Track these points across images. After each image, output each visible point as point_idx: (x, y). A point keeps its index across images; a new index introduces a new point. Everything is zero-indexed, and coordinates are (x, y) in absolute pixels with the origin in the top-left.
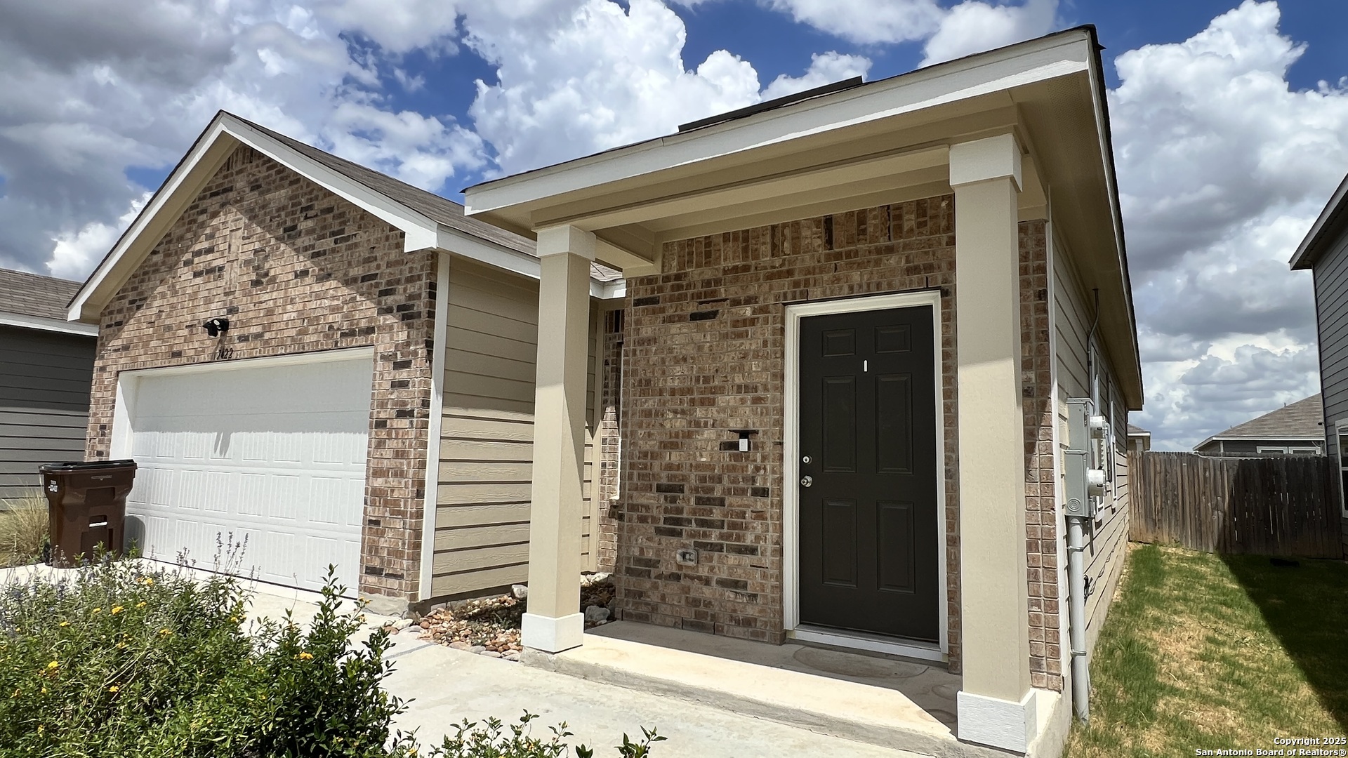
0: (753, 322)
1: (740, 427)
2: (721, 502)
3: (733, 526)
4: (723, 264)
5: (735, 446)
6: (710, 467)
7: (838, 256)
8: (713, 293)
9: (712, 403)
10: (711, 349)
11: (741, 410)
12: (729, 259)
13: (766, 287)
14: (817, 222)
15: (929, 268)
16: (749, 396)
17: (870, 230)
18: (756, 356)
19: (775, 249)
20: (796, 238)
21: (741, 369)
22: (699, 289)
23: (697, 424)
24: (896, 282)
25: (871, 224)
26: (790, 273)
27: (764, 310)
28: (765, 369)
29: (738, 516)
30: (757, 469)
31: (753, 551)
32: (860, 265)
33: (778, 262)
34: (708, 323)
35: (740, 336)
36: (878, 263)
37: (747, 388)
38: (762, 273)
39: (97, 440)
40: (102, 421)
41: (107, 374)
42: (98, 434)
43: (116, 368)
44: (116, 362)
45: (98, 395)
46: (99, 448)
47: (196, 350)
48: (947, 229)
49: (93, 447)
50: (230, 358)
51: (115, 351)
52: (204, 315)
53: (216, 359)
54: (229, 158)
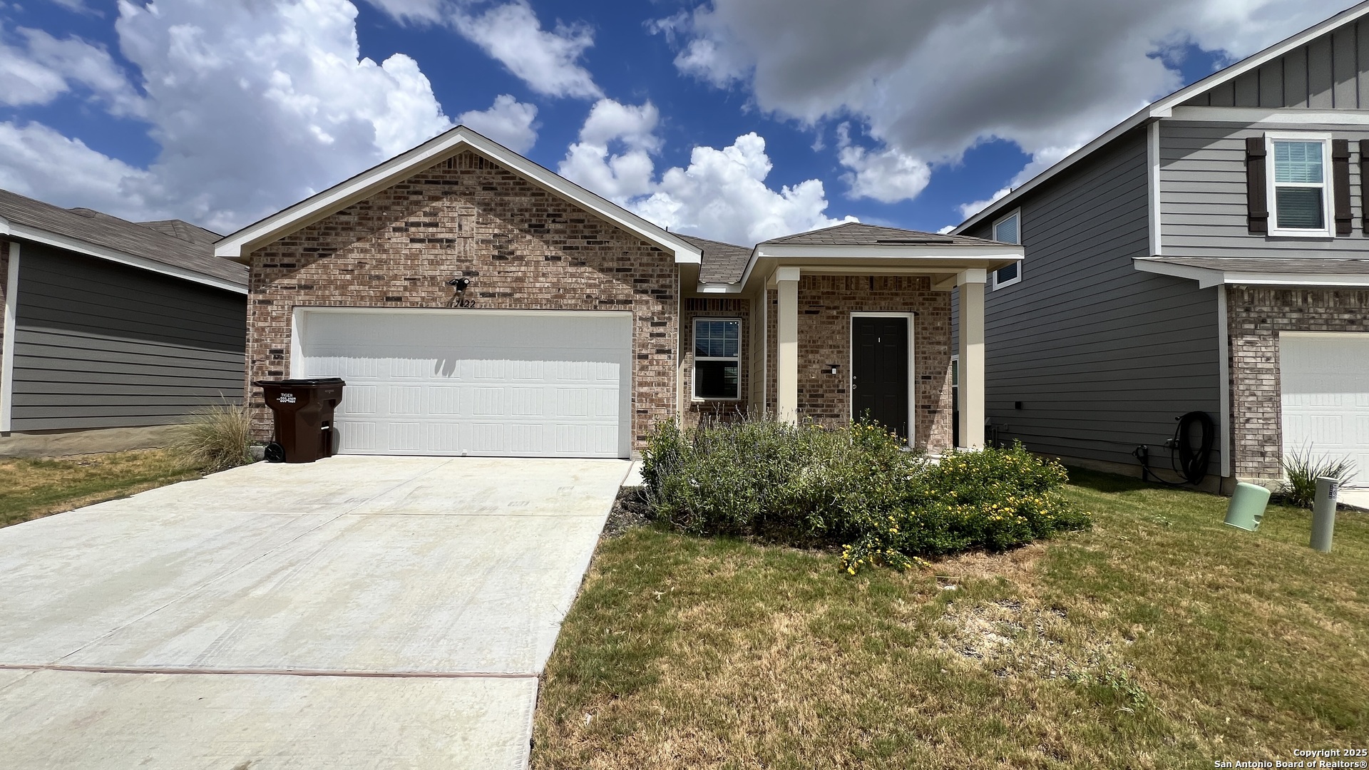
0: (837, 318)
1: (831, 363)
2: (823, 396)
3: (828, 406)
4: (822, 290)
5: (831, 371)
6: (817, 381)
7: (876, 294)
8: (817, 303)
9: (817, 352)
10: (816, 327)
11: (832, 356)
12: (825, 288)
13: (843, 302)
14: (867, 278)
15: (912, 304)
16: (835, 350)
17: (889, 285)
18: (839, 333)
19: (847, 287)
20: (857, 283)
21: (832, 338)
22: (809, 299)
23: (810, 362)
24: (899, 307)
25: (890, 283)
26: (854, 298)
27: (842, 313)
28: (843, 339)
29: (831, 401)
30: (840, 381)
31: (838, 416)
32: (885, 299)
33: (849, 292)
34: (814, 316)
35: (831, 323)
36: (892, 299)
37: (835, 347)
38: (841, 297)
39: (268, 362)
40: (274, 346)
41: (275, 308)
42: (267, 357)
43: (291, 303)
44: (290, 298)
45: (261, 324)
46: (273, 369)
47: (423, 298)
48: (919, 290)
49: (260, 368)
50: (472, 307)
51: (286, 288)
52: (431, 273)
53: (453, 307)
54: (450, 160)
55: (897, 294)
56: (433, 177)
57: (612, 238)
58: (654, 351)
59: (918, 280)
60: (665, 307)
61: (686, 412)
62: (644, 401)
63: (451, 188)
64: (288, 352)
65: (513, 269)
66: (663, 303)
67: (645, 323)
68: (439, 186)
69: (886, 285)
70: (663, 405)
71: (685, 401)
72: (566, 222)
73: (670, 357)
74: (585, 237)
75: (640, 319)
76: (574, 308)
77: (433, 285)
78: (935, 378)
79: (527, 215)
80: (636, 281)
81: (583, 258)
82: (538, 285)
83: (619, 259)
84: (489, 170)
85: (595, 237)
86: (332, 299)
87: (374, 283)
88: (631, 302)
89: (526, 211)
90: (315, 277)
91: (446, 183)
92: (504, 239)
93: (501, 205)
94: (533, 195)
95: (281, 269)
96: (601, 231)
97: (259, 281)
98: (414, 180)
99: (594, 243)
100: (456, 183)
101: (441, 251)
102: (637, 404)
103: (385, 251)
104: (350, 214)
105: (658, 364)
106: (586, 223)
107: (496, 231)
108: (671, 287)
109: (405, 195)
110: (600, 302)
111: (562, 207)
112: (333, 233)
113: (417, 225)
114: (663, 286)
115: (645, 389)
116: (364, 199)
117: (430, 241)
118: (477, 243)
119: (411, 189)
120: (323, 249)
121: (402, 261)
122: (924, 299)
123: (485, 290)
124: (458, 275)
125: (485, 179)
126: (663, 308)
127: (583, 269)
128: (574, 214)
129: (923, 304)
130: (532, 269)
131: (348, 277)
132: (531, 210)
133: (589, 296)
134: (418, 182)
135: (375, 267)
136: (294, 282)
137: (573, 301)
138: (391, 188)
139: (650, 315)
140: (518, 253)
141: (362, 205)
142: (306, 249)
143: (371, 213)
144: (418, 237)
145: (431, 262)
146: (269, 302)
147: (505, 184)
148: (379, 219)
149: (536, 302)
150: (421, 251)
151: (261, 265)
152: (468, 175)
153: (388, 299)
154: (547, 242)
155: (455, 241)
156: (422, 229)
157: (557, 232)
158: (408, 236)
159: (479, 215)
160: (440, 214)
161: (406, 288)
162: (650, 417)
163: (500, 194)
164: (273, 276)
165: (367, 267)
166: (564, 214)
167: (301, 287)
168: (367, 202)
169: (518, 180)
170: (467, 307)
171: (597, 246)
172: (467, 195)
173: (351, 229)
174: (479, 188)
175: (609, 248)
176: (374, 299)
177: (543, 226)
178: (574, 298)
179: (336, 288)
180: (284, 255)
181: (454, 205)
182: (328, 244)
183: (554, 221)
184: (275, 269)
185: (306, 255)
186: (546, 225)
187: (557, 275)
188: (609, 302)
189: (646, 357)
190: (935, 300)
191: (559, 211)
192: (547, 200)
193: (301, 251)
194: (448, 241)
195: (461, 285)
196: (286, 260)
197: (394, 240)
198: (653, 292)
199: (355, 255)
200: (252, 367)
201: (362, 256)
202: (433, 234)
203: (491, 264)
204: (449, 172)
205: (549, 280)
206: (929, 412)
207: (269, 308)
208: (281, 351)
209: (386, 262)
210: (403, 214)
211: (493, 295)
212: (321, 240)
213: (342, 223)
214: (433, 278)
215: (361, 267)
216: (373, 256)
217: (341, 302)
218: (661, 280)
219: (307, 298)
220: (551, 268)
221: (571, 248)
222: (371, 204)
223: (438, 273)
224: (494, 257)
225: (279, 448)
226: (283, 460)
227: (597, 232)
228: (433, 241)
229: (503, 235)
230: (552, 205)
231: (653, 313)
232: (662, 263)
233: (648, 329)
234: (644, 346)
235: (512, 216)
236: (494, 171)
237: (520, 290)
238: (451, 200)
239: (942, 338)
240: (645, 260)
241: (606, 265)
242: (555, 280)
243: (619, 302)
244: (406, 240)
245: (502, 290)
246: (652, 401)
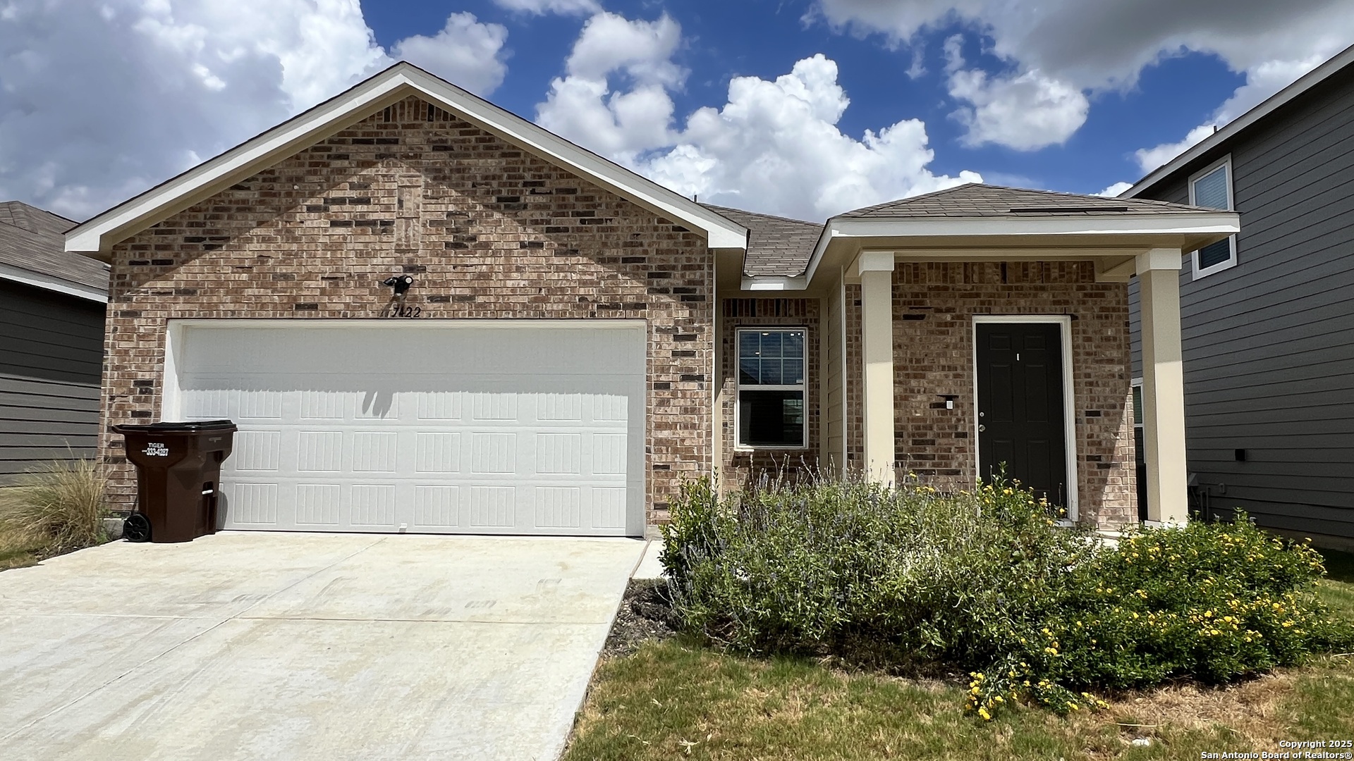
0: (952, 325)
1: (945, 393)
2: (933, 443)
3: (942, 457)
4: (928, 283)
5: (944, 405)
6: (923, 419)
7: (1010, 288)
8: (922, 303)
9: (923, 377)
10: (921, 340)
11: (945, 382)
12: (932, 280)
13: (960, 302)
14: (996, 265)
15: (1066, 302)
16: (951, 373)
17: (1031, 275)
18: (955, 347)
19: (967, 279)
20: (982, 273)
21: (945, 355)
22: (909, 298)
23: (912, 391)
24: (1047, 308)
25: (1031, 273)
26: (978, 295)
27: (960, 317)
28: (962, 356)
29: (945, 451)
30: (959, 420)
31: (957, 473)
32: (1025, 296)
33: (969, 287)
34: (918, 322)
35: (942, 333)
36: (1035, 296)
37: (950, 368)
38: (957, 293)
39: (131, 397)
40: (140, 376)
41: (143, 321)
42: (131, 392)
43: (165, 314)
44: (163, 307)
45: (124, 345)
46: (138, 408)
47: (347, 305)
48: (1077, 281)
49: (121, 407)
50: (416, 317)
51: (159, 294)
52: (359, 269)
53: (389, 317)
54: (388, 109)
55: (1043, 289)
56: (364, 134)
57: (617, 214)
58: (678, 377)
59: (1074, 266)
60: (695, 312)
61: (726, 468)
62: (664, 452)
63: (389, 149)
64: (160, 384)
65: (475, 261)
66: (690, 307)
67: (664, 336)
68: (372, 146)
69: (1026, 276)
70: (693, 457)
71: (725, 451)
73: (701, 386)
74: (578, 214)
75: (657, 331)
76: (561, 316)
77: (362, 286)
78: (1107, 414)
79: (495, 184)
80: (651, 275)
81: (574, 243)
82: (509, 283)
83: (626, 245)
84: (442, 122)
85: (592, 214)
86: (221, 308)
87: (280, 285)
88: (644, 306)
89: (494, 178)
90: (199, 277)
91: (381, 142)
92: (461, 220)
93: (458, 171)
94: (504, 155)
95: (154, 267)
96: (600, 205)
97: (123, 284)
98: (337, 138)
99: (591, 222)
100: (396, 142)
101: (373, 238)
102: (653, 456)
103: (296, 240)
104: (248, 189)
105: (684, 397)
106: (579, 193)
107: (451, 208)
108: (702, 283)
109: (325, 159)
110: (600, 307)
111: (545, 171)
112: (225, 215)
113: (341, 201)
114: (690, 282)
115: (665, 434)
116: (268, 167)
117: (359, 224)
118: (424, 225)
119: (334, 152)
120: (211, 239)
121: (319, 253)
122: (1085, 295)
123: (435, 292)
124: (397, 271)
125: (436, 134)
126: (691, 314)
127: (574, 260)
128: (562, 181)
129: (1084, 303)
130: (502, 260)
131: (244, 276)
132: (500, 177)
133: (582, 299)
134: (343, 142)
135: (283, 262)
136: (170, 285)
137: (561, 306)
138: (306, 151)
139: (672, 324)
140: (482, 238)
141: (265, 176)
142: (187, 239)
143: (277, 186)
144: (341, 218)
145: (360, 254)
146: (135, 314)
147: (464, 141)
148: (289, 194)
149: (507, 307)
150: (345, 238)
151: (127, 262)
152: (412, 130)
153: (299, 307)
154: (523, 223)
155: (393, 222)
156: (347, 207)
157: (538, 207)
158: (328, 217)
159: (427, 186)
160: (373, 186)
161: (323, 292)
162: (674, 476)
163: (456, 156)
164: (142, 278)
165: (271, 262)
166: (548, 182)
167: (179, 292)
168: (272, 172)
169: (481, 136)
170: (408, 317)
171: (595, 226)
172: (412, 158)
173: (250, 210)
174: (427, 148)
175: (612, 229)
176: (279, 307)
177: (517, 199)
178: (561, 301)
179: (227, 294)
180: (158, 248)
181: (392, 173)
182: (217, 231)
183: (533, 192)
184: (145, 267)
185: (188, 247)
186: (522, 199)
187: (537, 269)
188: (613, 307)
189: (666, 386)
190: (1103, 295)
191: (540, 177)
192: (523, 162)
193: (180, 241)
194: (383, 223)
195: (401, 286)
196: (160, 255)
197: (308, 224)
198: (676, 291)
199: (255, 246)
200: (110, 406)
201: (264, 246)
202: (363, 214)
203: (444, 255)
204: (385, 127)
205: (525, 276)
206: (1100, 466)
207: (136, 322)
208: (150, 383)
209: (296, 255)
210: (321, 186)
211: (445, 299)
212: (208, 227)
213: (237, 202)
214: (362, 276)
215: (263, 263)
216: (280, 246)
217: (233, 312)
218: (687, 273)
219: (188, 307)
220: (529, 259)
221: (557, 230)
222: (277, 174)
223: (368, 269)
224: (447, 244)
225: (142, 522)
226: (149, 539)
227: (595, 206)
228: (363, 223)
229: (461, 214)
230: (530, 170)
231: (677, 322)
232: (689, 249)
233: (670, 345)
234: (664, 369)
235: (474, 186)
236: (448, 123)
237: (484, 291)
238: (388, 166)
239: (1115, 354)
240: (665, 244)
241: (608, 253)
242: (534, 276)
243: (626, 307)
244: (324, 223)
245: (458, 292)
246: (675, 451)
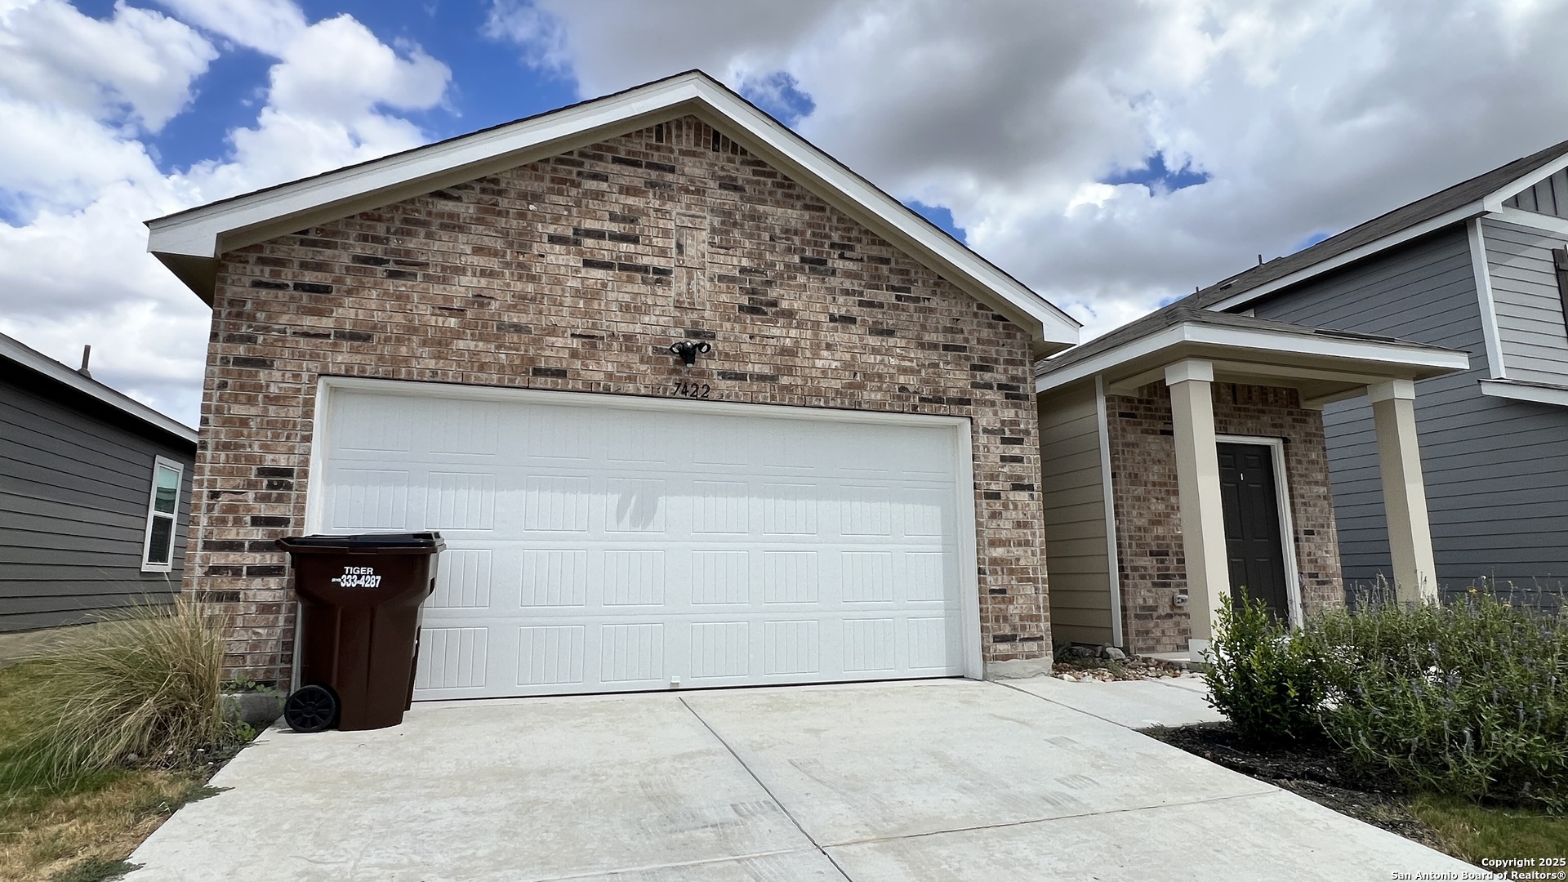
7: (1240, 410)
14: (1228, 385)
15: (1281, 426)
17: (1254, 398)
22: (1163, 413)
25: (1254, 395)
32: (1251, 418)
34: (1171, 438)
36: (1258, 418)
39: (251, 495)
40: (269, 461)
41: (277, 375)
42: (251, 485)
43: (315, 367)
44: (314, 356)
45: (238, 410)
46: (264, 511)
47: (609, 376)
48: (1287, 407)
49: (231, 509)
50: (704, 398)
51: (306, 335)
52: (624, 328)
53: (668, 394)
54: (660, 126)
55: (1263, 412)
56: (629, 153)
57: (934, 293)
58: (1008, 485)
59: (1284, 392)
60: (1020, 412)
62: (1000, 573)
63: (662, 177)
64: (305, 474)
65: (776, 332)
66: (1015, 406)
67: (992, 437)
68: (640, 170)
69: (1250, 398)
70: (1029, 580)
72: (862, 260)
73: (1032, 495)
74: (894, 289)
76: (879, 409)
77: (629, 350)
78: (1319, 533)
79: (797, 240)
80: (974, 368)
81: (891, 322)
82: (819, 363)
83: (946, 330)
84: (730, 155)
85: (908, 290)
86: (414, 363)
87: (511, 338)
88: (968, 402)
89: (796, 234)
90: (378, 317)
91: (650, 166)
92: (758, 278)
93: (753, 218)
94: (807, 207)
95: (297, 294)
96: (916, 281)
97: (239, 315)
98: (591, 152)
99: (908, 299)
100: (672, 170)
101: (644, 289)
102: (989, 579)
103: (533, 278)
104: (459, 199)
105: (1016, 508)
106: (893, 265)
107: (745, 263)
108: (1024, 380)
109: (574, 176)
110: (922, 400)
111: (854, 234)
112: (422, 232)
113: (599, 235)
114: (1013, 378)
115: (999, 552)
116: (489, 174)
117: (623, 268)
118: (711, 280)
119: (586, 168)
120: (397, 263)
121: (568, 301)
122: (1294, 420)
123: (727, 366)
124: (677, 335)
125: (722, 169)
126: (1017, 415)
127: (891, 341)
128: (874, 247)
129: (1294, 427)
130: (809, 334)
131: (452, 322)
132: (803, 233)
133: (903, 389)
134: (600, 158)
135: (512, 307)
136: (327, 323)
137: (879, 396)
138: (547, 161)
139: (998, 425)
140: (785, 305)
141: (485, 185)
142: (357, 259)
143: (504, 203)
144: (598, 258)
145: (625, 308)
146: (264, 363)
147: (758, 183)
148: (522, 215)
149: (818, 393)
150: (604, 285)
151: (247, 281)
152: (693, 159)
153: (538, 372)
154: (831, 290)
155: (670, 272)
156: (607, 244)
157: (848, 274)
158: (580, 253)
159: (714, 231)
160: (643, 221)
161: (574, 354)
163: (749, 200)
164: (275, 308)
165: (494, 305)
166: (858, 246)
167: (341, 335)
168: (495, 181)
169: (779, 179)
170: (694, 397)
171: (912, 305)
172: (693, 193)
173: (462, 229)
174: (712, 184)
175: (931, 310)
176: (508, 370)
177: (824, 262)
178: (880, 389)
179: (424, 343)
180: (304, 265)
181: (668, 207)
182: (408, 253)
183: (842, 257)
184: (280, 293)
185: (359, 270)
186: (830, 263)
187: (850, 349)
188: (936, 401)
189: (996, 496)
190: (1305, 422)
191: (849, 239)
192: (829, 219)
193: (345, 259)
194: (657, 271)
195: (687, 355)
196: (309, 277)
197: (551, 258)
198: (1001, 387)
199: (467, 280)
200: (210, 508)
201: (484, 282)
202: (629, 256)
203: (737, 320)
204: (658, 149)
205: (838, 355)
206: (1319, 583)
207: (263, 375)
208: (288, 472)
209: (533, 300)
210: (570, 212)
211: (741, 377)
212: (393, 244)
213: (441, 215)
214: (629, 337)
215: (481, 305)
216: (508, 285)
217: (434, 373)
218: (1010, 368)
219: (357, 358)
220: (839, 336)
221: (871, 304)
222: (503, 186)
223: (638, 329)
224: (741, 308)
225: (323, 696)
226: (336, 725)
227: (911, 282)
228: (629, 267)
229: (756, 271)
230: (837, 229)
231: (1003, 422)
232: (1009, 341)
233: (998, 449)
234: (993, 477)
235: (772, 239)
236: (738, 158)
237: (789, 370)
238: (662, 197)
239: (1320, 477)
240: (985, 333)
241: (929, 337)
242: (847, 357)
243: (951, 401)
244: (575, 261)
245: (757, 369)
246: (1011, 572)
